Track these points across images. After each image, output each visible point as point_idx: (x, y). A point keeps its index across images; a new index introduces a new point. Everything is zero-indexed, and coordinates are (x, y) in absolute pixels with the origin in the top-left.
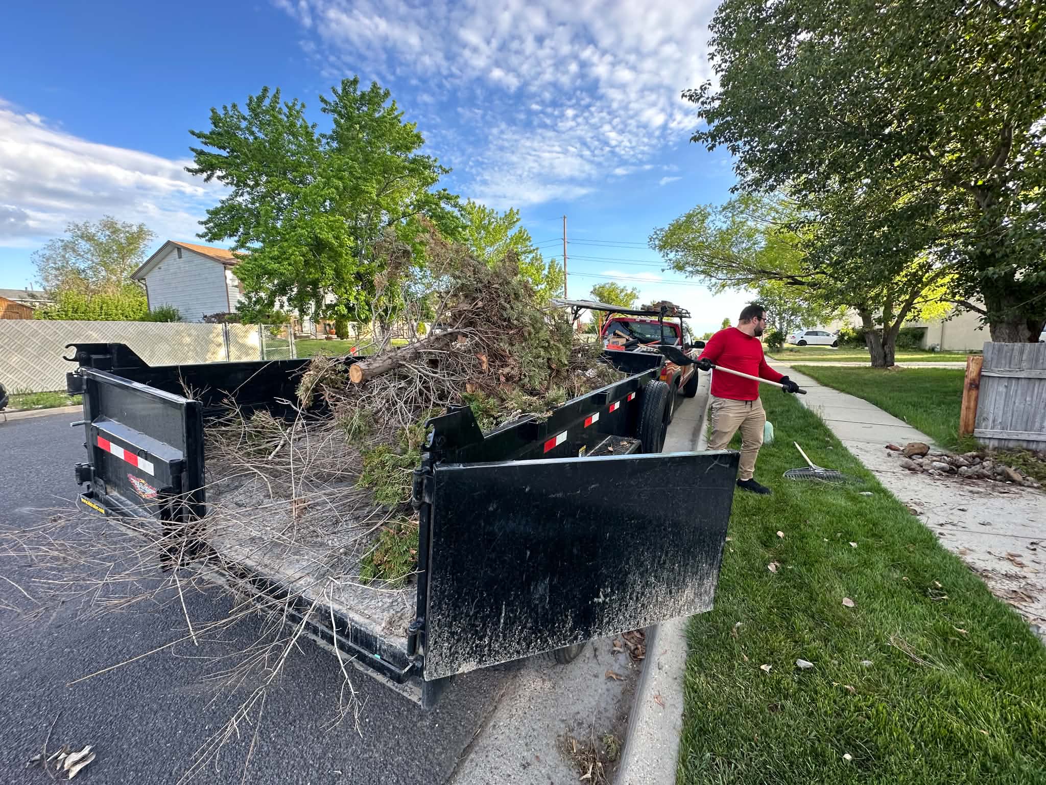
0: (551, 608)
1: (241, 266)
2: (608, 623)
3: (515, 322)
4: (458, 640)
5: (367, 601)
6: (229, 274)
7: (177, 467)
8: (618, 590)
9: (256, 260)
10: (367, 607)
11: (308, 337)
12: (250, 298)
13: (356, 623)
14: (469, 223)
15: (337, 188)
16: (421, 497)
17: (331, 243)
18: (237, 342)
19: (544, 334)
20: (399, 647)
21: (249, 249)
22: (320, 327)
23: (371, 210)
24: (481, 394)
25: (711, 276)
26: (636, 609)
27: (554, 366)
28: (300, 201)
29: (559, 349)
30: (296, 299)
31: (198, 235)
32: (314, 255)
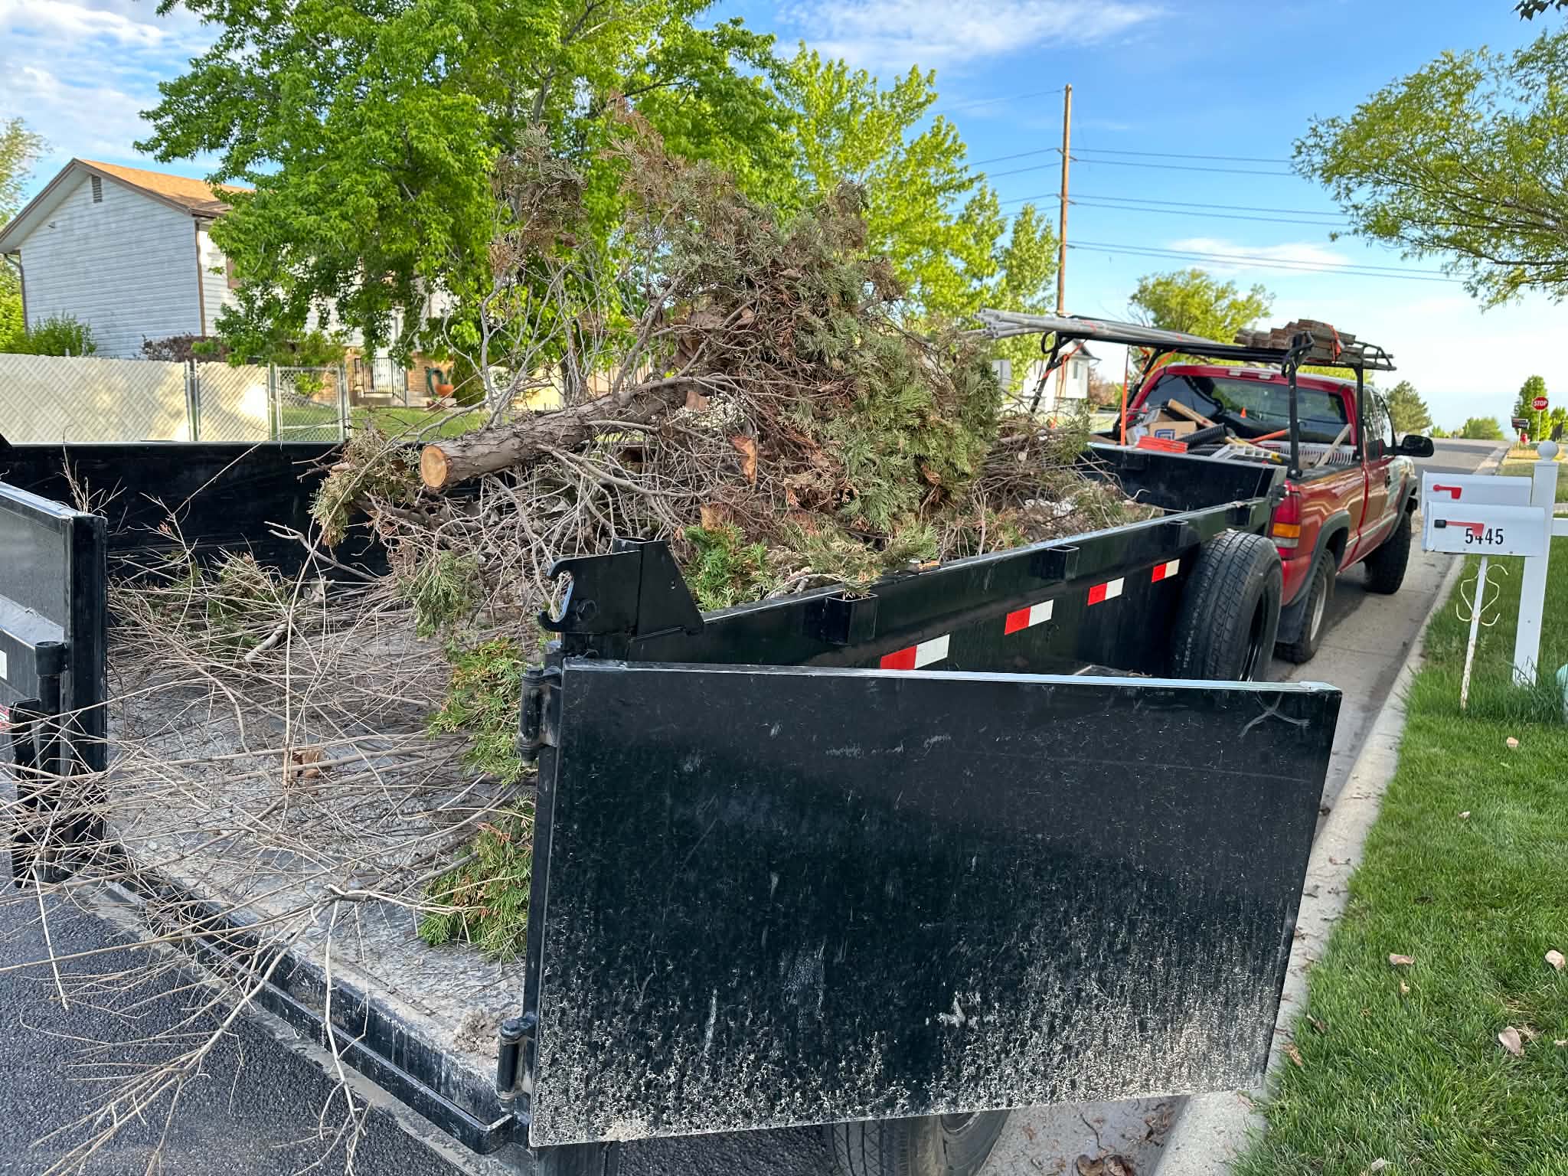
0: (830, 1021)
1: (231, 222)
2: (975, 1078)
3: (837, 364)
4: (606, 1065)
5: (432, 981)
6: (204, 239)
7: (52, 658)
8: (1000, 999)
9: (265, 205)
10: (430, 992)
11: (386, 401)
12: (250, 300)
13: (401, 1021)
14: (800, 110)
15: (465, 25)
16: (537, 731)
17: (443, 163)
18: (217, 409)
19: (914, 396)
20: (485, 1077)
21: (250, 178)
22: (416, 376)
23: (547, 79)
24: (734, 531)
25: (1481, 255)
26: (1048, 1054)
27: (933, 477)
28: (374, 57)
29: (949, 435)
30: (357, 302)
31: (138, 146)
32: (403, 195)
